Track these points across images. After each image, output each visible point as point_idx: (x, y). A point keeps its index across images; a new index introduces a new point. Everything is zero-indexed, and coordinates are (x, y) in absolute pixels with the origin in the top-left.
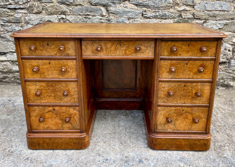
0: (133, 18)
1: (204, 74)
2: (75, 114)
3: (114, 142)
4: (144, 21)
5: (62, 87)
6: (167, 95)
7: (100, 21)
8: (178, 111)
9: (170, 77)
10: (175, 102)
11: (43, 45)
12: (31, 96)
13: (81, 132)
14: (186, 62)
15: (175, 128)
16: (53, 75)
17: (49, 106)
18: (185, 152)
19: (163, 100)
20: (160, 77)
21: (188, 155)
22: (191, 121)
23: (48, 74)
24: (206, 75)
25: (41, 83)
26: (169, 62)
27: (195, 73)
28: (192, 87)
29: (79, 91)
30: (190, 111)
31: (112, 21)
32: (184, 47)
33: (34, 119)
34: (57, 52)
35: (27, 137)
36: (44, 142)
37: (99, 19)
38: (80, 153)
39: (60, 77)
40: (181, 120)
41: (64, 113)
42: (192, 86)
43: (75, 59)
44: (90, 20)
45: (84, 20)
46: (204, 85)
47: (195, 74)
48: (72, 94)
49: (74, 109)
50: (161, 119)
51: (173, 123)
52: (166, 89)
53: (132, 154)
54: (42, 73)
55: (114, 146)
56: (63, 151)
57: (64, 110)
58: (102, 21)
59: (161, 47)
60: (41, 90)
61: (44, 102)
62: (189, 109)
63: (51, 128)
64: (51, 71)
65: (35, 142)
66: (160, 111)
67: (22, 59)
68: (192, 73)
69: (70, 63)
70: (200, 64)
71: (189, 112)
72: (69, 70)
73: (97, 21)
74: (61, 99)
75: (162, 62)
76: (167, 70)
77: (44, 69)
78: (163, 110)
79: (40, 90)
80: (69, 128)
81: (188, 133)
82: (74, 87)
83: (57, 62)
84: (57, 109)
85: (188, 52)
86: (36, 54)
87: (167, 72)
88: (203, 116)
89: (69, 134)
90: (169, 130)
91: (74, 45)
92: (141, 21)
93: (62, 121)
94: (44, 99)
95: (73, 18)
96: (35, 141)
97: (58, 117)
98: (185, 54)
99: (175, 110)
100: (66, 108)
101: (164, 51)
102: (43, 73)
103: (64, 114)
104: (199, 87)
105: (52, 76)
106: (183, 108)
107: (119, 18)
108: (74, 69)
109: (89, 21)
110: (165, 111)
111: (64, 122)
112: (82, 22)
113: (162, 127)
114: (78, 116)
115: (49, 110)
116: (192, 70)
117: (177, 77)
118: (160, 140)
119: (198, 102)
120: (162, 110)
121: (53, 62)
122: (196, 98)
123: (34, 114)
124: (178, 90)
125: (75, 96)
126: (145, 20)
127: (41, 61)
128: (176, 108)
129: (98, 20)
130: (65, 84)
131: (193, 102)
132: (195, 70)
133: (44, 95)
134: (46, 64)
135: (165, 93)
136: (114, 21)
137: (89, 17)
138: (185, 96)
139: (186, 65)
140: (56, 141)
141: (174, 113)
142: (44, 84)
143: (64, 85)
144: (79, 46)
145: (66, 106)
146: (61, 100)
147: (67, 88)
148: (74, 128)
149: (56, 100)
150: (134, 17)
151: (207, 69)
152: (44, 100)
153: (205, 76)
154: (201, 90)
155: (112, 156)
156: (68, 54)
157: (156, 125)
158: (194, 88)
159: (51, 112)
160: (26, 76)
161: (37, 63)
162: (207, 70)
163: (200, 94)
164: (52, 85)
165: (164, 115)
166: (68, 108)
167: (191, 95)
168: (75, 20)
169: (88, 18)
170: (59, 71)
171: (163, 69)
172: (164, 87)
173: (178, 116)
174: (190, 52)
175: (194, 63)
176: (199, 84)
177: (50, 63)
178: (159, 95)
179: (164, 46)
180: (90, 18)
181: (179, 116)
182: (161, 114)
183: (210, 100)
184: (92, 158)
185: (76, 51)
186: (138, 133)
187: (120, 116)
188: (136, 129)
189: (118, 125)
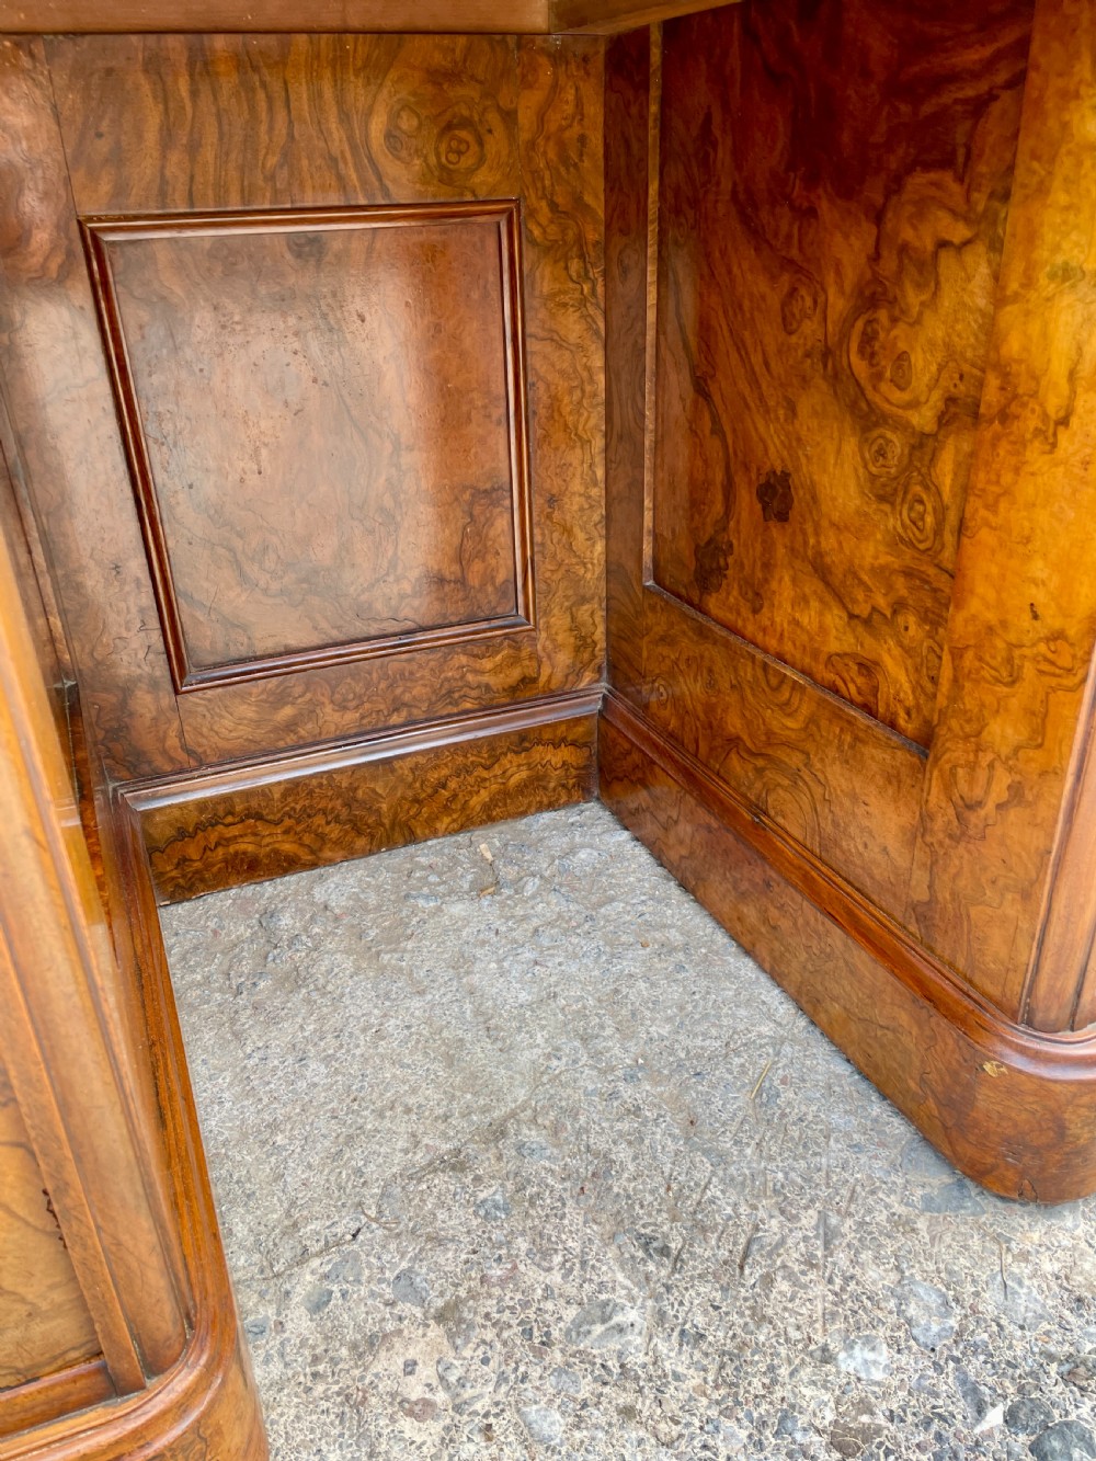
3: (558, 1259)
55: (598, 1329)
186: (737, 1053)
187: (439, 909)
188: (681, 1008)
189: (477, 1013)
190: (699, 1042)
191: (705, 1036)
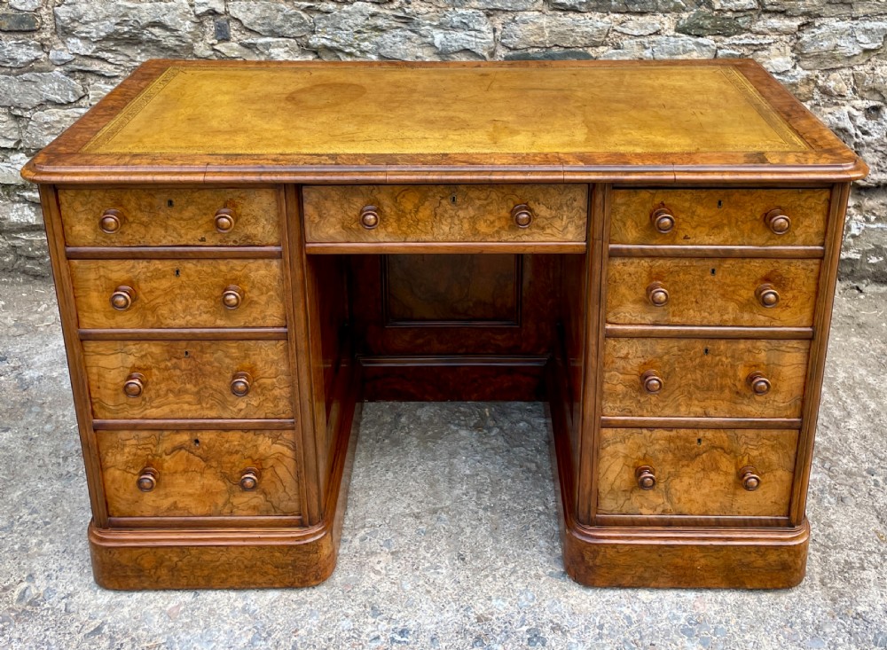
0: (507, 11)
1: (779, 310)
2: (280, 458)
3: (431, 551)
4: (554, 23)
5: (227, 361)
6: (637, 386)
7: (368, 25)
8: (680, 443)
9: (649, 318)
10: (668, 411)
11: (151, 206)
12: (107, 396)
13: (301, 524)
14: (710, 264)
15: (669, 507)
16: (190, 315)
17: (178, 429)
18: (709, 595)
19: (621, 402)
20: (611, 319)
21: (717, 608)
22: (731, 478)
23: (171, 311)
24: (789, 310)
25: (146, 345)
26: (645, 263)
27: (746, 305)
28: (733, 357)
29: (294, 374)
30: (726, 445)
31: (418, 24)
32: (700, 211)
33: (120, 477)
34: (206, 232)
35: (92, 544)
36: (160, 563)
37: (363, 15)
38: (300, 603)
39: (219, 322)
40: (691, 477)
41: (237, 452)
42: (734, 351)
43: (279, 256)
44: (327, 19)
45: (302, 18)
46: (781, 348)
47: (744, 306)
48: (264, 383)
49: (275, 440)
50: (615, 475)
51: (662, 486)
52: (635, 363)
53: (500, 606)
54: (148, 310)
55: (432, 571)
56: (233, 594)
57: (236, 443)
58: (380, 22)
59: (613, 212)
60: (145, 370)
61: (156, 412)
62: (723, 435)
63: (185, 509)
64: (184, 301)
65: (124, 562)
66: (609, 445)
67: (70, 257)
68: (731, 306)
69: (257, 270)
70: (762, 272)
71: (722, 448)
72: (254, 295)
73: (356, 25)
74: (223, 404)
75: (617, 264)
76: (636, 293)
77: (158, 293)
78: (621, 441)
79: (139, 369)
80: (255, 508)
81: (719, 524)
82: (276, 358)
83: (206, 267)
84: (207, 441)
85: (717, 227)
86: (126, 238)
87: (635, 302)
88: (779, 460)
89: (256, 533)
90: (647, 514)
91: (274, 205)
92: (542, 24)
93: (228, 483)
94: (156, 403)
95: (257, 11)
96: (124, 559)
97: (212, 470)
98: (707, 235)
99: (670, 440)
100: (242, 437)
101: (625, 225)
102: (154, 310)
103: (235, 458)
104: (762, 356)
105: (189, 318)
106: (701, 434)
107: (451, 9)
108: (271, 293)
109: (325, 22)
110: (629, 443)
111: (237, 488)
112: (294, 26)
113: (621, 502)
114: (290, 463)
115: (176, 444)
116: (734, 292)
117: (676, 319)
118: (611, 552)
119: (755, 410)
120: (618, 440)
121: (190, 266)
122: (748, 395)
123: (119, 457)
124: (682, 365)
125: (277, 392)
126: (558, 18)
127: (142, 264)
128: (674, 433)
129: (364, 18)
130: (238, 348)
131: (739, 409)
132: (747, 294)
133: (158, 387)
134: (164, 277)
135: (628, 377)
136: (428, 22)
137: (322, 9)
138: (709, 389)
139: (709, 277)
140: (206, 557)
141: (664, 451)
142: (155, 349)
143: (234, 351)
144: (293, 209)
145: (246, 429)
146: (224, 408)
147: (246, 363)
148: (275, 509)
149: (204, 405)
150: (510, 5)
151: (791, 289)
152: (157, 407)
153: (785, 315)
154: (768, 365)
155: (425, 617)
156: (248, 237)
157: (597, 496)
158: (742, 359)
159: (183, 451)
160: (85, 321)
161: (128, 271)
162: (790, 295)
163: (763, 384)
164: (187, 353)
165: (626, 457)
166: (250, 435)
167: (731, 386)
168: (264, 18)
169: (319, 11)
170: (215, 300)
171: (623, 290)
172: (626, 358)
173: (681, 463)
174: (726, 229)
175: (743, 267)
176: (762, 344)
177: (178, 272)
178: (606, 386)
179: (623, 208)
180: (328, 12)
181: (686, 463)
182: (615, 455)
183: (803, 401)
184: (347, 624)
185: (279, 225)
186: (525, 513)
187: (457, 431)
188: (518, 492)
189: (449, 473)
190: (515, 505)
191: (519, 504)
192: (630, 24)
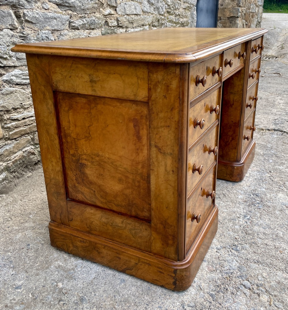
31: (29, 39)
58: (15, 40)
73: (7, 42)
92: (70, 35)
107: (39, 31)
126: (73, 33)
129: (9, 38)
192: (92, 33)
